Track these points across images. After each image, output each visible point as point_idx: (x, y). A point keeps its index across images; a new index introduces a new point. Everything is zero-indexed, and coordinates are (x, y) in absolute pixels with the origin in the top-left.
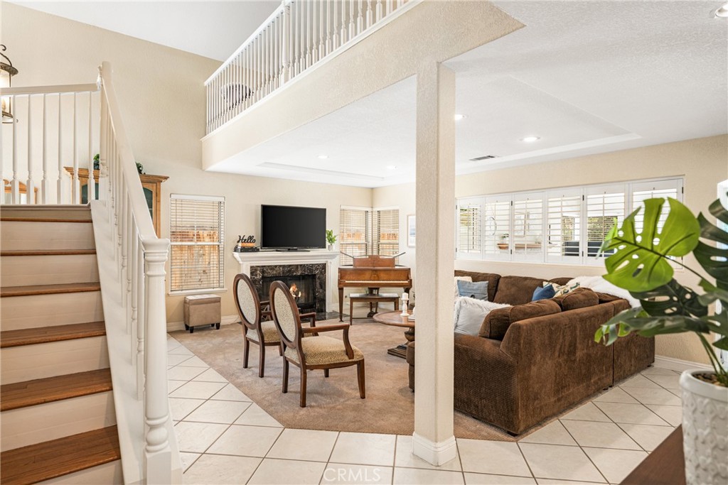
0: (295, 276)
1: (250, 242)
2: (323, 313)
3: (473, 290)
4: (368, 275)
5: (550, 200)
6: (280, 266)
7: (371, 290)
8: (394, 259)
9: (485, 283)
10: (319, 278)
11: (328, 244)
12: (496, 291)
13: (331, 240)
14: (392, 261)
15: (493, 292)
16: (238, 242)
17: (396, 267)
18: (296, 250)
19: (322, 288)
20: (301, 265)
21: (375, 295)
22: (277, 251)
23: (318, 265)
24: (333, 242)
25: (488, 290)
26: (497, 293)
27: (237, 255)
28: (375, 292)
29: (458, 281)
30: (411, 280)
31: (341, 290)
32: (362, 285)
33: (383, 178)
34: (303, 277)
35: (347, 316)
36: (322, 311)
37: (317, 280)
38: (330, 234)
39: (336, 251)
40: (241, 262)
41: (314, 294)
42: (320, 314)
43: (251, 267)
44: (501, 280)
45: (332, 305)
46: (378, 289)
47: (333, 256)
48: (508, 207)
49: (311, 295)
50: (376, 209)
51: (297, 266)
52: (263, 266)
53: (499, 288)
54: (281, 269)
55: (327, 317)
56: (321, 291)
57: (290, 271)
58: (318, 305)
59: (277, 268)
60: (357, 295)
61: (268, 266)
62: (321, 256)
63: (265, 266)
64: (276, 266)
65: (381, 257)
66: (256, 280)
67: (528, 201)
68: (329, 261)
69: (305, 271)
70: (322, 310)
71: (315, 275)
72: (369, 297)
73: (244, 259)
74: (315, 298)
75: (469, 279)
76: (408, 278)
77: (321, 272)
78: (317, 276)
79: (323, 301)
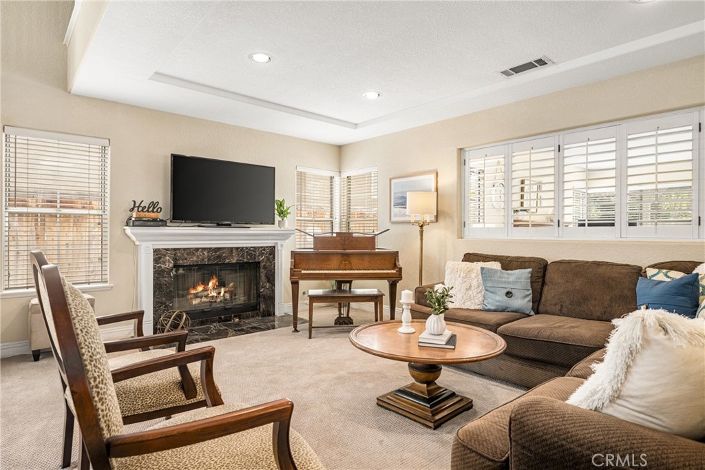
0: (228, 264)
1: (153, 211)
2: (271, 318)
3: (509, 283)
4: (335, 261)
5: (629, 137)
6: (204, 249)
7: (339, 283)
8: (373, 238)
9: (526, 272)
10: (265, 267)
11: (277, 218)
12: (543, 283)
13: (283, 214)
14: (372, 241)
15: (538, 286)
16: (132, 210)
17: (377, 250)
18: (229, 226)
19: (268, 282)
20: (237, 248)
21: (344, 291)
22: (199, 226)
23: (264, 248)
24: (285, 216)
25: (532, 282)
26: (546, 288)
27: (128, 230)
28: (345, 287)
29: (482, 269)
30: (401, 269)
31: (295, 284)
32: (327, 277)
33: (356, 124)
34: (240, 266)
35: (304, 321)
36: (269, 315)
37: (262, 270)
38: (281, 205)
39: (290, 228)
40: (137, 243)
41: (258, 289)
42: (266, 319)
43: (155, 251)
44: (548, 268)
45: (283, 306)
46: (350, 282)
47: (285, 236)
48: (552, 155)
49: (253, 292)
50: (345, 175)
51: (231, 249)
52: (175, 249)
53: (547, 279)
54: (206, 253)
55: (276, 323)
56: (268, 285)
57: (219, 257)
58: (263, 306)
59: (199, 253)
60: (320, 292)
61: (185, 249)
62: (268, 235)
63: (179, 249)
64: (197, 249)
65: (354, 235)
66: (163, 271)
67: (589, 143)
68: (280, 242)
69: (243, 256)
70: (270, 313)
71: (259, 263)
72: (336, 295)
73: (141, 237)
74: (259, 296)
75: (496, 266)
76: (395, 266)
77: (268, 259)
78: (262, 265)
79: (271, 298)
